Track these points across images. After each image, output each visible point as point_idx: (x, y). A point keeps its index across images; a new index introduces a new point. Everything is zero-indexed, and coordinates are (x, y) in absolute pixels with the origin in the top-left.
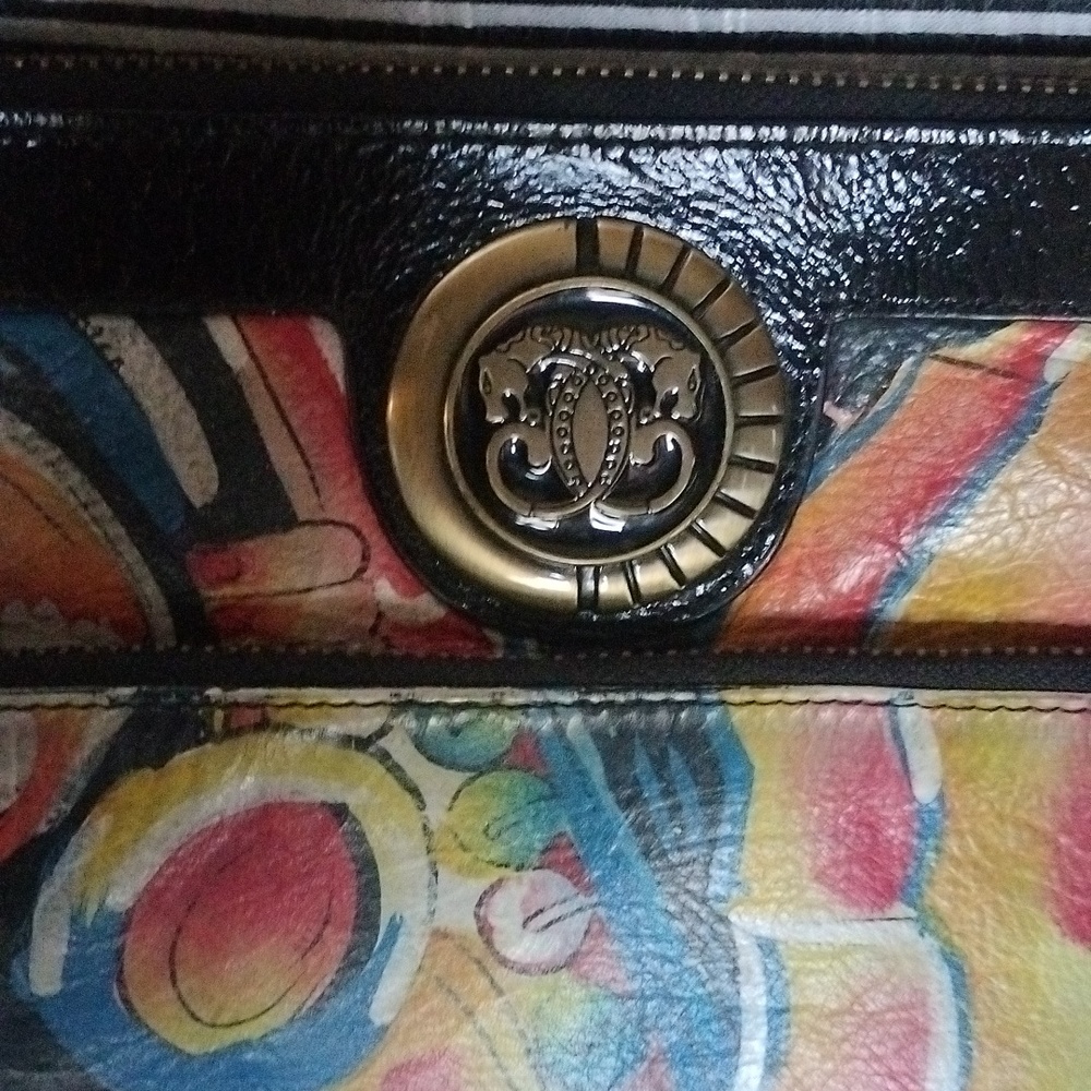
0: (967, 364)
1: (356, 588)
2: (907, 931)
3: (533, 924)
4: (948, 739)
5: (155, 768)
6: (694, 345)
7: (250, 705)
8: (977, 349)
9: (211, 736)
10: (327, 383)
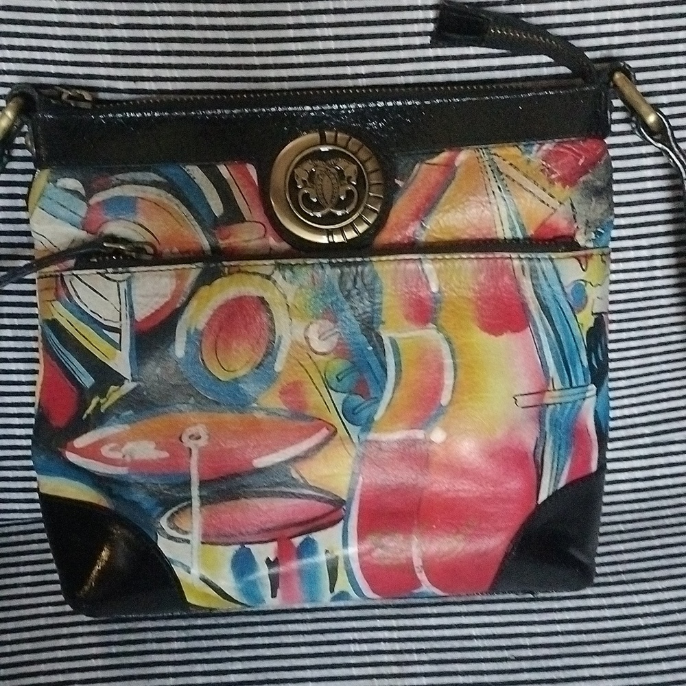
0: (434, 164)
1: (264, 240)
2: (434, 332)
3: (323, 337)
4: (439, 272)
5: (209, 285)
6: (355, 162)
7: (234, 266)
8: (436, 160)
9: (225, 275)
10: (252, 183)
